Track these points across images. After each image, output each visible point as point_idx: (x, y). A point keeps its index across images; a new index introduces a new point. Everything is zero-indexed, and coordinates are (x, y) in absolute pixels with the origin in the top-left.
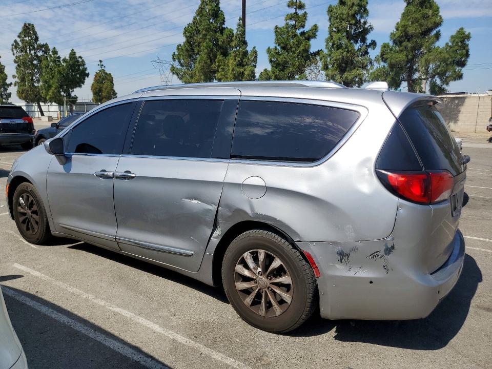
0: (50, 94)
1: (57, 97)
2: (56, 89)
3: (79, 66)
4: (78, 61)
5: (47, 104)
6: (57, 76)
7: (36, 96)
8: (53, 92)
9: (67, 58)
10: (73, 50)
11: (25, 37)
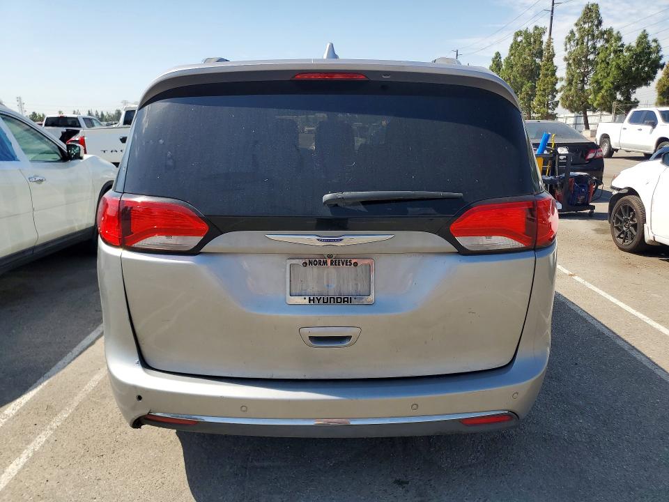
0: (598, 98)
1: (608, 103)
2: (607, 91)
3: (650, 53)
4: (649, 47)
5: (595, 114)
6: (614, 72)
7: (583, 103)
8: (603, 97)
9: (634, 44)
10: (645, 31)
11: (585, 23)
